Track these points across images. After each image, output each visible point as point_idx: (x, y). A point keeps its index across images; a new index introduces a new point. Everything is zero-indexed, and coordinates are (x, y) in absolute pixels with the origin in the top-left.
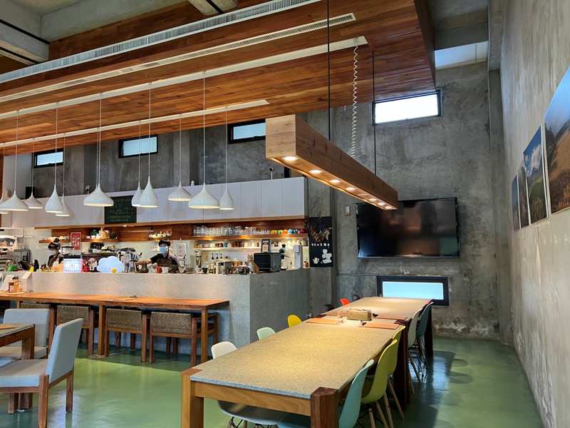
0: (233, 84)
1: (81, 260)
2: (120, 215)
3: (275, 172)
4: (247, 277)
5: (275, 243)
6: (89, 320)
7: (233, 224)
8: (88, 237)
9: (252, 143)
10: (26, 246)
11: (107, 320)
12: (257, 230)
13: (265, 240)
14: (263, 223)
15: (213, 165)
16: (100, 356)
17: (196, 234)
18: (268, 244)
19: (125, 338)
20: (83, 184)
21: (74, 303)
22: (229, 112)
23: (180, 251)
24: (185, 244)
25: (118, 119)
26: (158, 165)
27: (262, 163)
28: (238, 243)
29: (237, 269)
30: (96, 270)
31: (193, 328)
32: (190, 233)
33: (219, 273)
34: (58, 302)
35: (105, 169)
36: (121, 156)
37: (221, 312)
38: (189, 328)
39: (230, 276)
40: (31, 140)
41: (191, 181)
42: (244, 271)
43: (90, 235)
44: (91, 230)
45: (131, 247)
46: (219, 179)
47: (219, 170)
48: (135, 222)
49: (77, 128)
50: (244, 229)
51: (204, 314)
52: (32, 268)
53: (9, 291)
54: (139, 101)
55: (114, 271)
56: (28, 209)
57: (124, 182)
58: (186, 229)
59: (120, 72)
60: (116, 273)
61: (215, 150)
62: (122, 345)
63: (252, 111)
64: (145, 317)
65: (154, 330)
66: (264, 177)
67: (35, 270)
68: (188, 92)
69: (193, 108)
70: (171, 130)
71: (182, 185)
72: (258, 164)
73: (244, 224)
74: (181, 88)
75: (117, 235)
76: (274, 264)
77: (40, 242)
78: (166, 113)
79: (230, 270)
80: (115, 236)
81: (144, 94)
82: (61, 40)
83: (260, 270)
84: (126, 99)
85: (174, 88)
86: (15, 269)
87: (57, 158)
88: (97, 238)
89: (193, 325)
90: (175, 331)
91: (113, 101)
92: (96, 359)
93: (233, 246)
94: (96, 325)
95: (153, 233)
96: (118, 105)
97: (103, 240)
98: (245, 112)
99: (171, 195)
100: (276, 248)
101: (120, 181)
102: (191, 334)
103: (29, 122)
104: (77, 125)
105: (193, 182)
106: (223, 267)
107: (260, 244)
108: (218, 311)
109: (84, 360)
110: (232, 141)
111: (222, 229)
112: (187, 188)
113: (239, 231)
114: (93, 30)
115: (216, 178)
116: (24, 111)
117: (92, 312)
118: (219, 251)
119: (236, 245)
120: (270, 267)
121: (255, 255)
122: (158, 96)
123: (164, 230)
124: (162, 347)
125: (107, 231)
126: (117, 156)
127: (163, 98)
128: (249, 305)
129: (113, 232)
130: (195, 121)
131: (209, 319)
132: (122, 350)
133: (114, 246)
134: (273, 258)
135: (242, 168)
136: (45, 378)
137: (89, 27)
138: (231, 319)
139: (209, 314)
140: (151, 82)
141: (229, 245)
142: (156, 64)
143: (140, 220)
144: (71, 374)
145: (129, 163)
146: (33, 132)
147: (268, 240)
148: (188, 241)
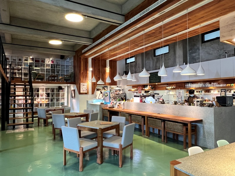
0: (203, 12)
1: (140, 98)
2: (155, 80)
3: (229, 54)
4: (212, 109)
5: (229, 91)
6: (142, 122)
7: (205, 82)
8: (144, 89)
9: (215, 41)
10: (125, 92)
11: (149, 122)
12: (218, 84)
13: (223, 90)
14: (222, 81)
15: (194, 55)
16: (146, 136)
17: (187, 87)
18: (224, 91)
19: (156, 130)
20: (141, 69)
21: (137, 114)
22: (201, 28)
23: (180, 94)
24: (182, 91)
25: (152, 41)
26: (169, 58)
27: (221, 50)
28: (208, 91)
29: (207, 104)
30: (144, 102)
31: (184, 130)
32: (184, 86)
33: (197, 106)
34: (132, 113)
35: (149, 62)
36: (155, 56)
37: (199, 124)
38: (182, 130)
39: (203, 108)
40: (123, 54)
41: (183, 63)
42: (211, 105)
43: (144, 88)
44: (145, 86)
45: (158, 93)
46: (197, 61)
47: (197, 56)
48: (160, 82)
49: (138, 47)
50: (211, 84)
51: (189, 125)
52: (124, 100)
53: (118, 108)
54: (159, 31)
55: (151, 103)
56: (122, 79)
57: (156, 66)
58: (182, 84)
59: (150, 20)
60: (152, 103)
61: (195, 47)
62: (155, 132)
63: (214, 25)
64: (163, 123)
65: (167, 129)
66: (222, 57)
67: (125, 101)
68: (180, 22)
69: (183, 29)
70: (174, 41)
71: (179, 65)
72: (218, 51)
73: (210, 82)
74: (177, 21)
75: (154, 88)
76: (229, 102)
77: (129, 90)
78: (171, 34)
79: (202, 104)
80: (153, 88)
81: (160, 27)
82: (128, 13)
83: (220, 105)
84: (153, 31)
85: (174, 21)
86: (119, 100)
87: (133, 60)
88: (147, 89)
89: (184, 129)
90: (176, 131)
91: (149, 33)
92: (145, 137)
93: (205, 92)
94: (144, 124)
95: (168, 87)
96: (151, 35)
97: (149, 90)
98: (211, 26)
99: (174, 70)
100: (230, 93)
101: (155, 66)
102: (183, 133)
103: (122, 47)
104: (137, 46)
105: (184, 63)
106: (199, 103)
107: (220, 91)
108: (197, 124)
109: (141, 137)
110: (203, 42)
111: (199, 84)
112: (182, 66)
113: (208, 85)
114: (139, 5)
115: (196, 60)
116: (120, 44)
117: (143, 118)
118: (198, 94)
119: (207, 92)
120: (226, 103)
121: (217, 97)
122: (167, 27)
123: (172, 85)
124: (171, 136)
125: (150, 86)
126: (153, 56)
127: (169, 27)
128: (213, 123)
129: (153, 87)
130: (184, 35)
131: (192, 127)
132: (155, 135)
133: (153, 92)
134: (228, 99)
135: (210, 54)
136: (121, 146)
137: (137, 4)
138: (203, 128)
139: (192, 125)
140: (163, 21)
141: (203, 92)
142: (164, 12)
143: (162, 81)
144: (131, 144)
145: (157, 58)
146: (124, 51)
147: (225, 90)
148: (183, 90)
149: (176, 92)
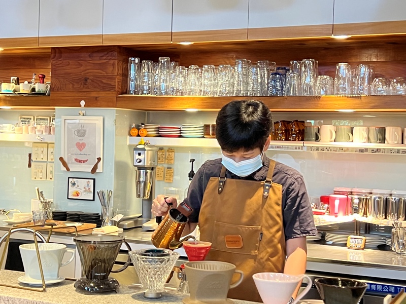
23: (80, 146)
24: (98, 121)
32: (117, 82)
58: (102, 67)
149: (49, 130)
